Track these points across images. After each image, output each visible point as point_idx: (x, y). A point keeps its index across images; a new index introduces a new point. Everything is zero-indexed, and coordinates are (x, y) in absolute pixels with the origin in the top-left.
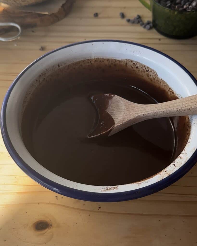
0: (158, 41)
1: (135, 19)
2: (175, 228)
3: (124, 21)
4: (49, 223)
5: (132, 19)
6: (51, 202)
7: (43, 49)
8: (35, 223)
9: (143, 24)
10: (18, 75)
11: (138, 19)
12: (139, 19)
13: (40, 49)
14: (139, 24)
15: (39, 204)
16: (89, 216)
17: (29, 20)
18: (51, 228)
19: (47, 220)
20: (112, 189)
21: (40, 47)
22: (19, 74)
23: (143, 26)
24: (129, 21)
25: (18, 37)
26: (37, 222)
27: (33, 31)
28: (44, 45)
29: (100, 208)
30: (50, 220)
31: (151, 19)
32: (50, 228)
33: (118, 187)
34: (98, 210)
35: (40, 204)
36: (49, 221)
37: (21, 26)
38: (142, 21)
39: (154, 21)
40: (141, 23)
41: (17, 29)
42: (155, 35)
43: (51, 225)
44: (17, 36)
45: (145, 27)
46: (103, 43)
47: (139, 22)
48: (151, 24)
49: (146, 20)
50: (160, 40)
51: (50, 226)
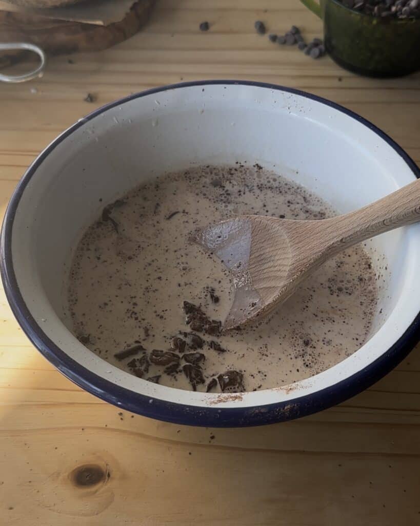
0: (336, 83)
1: (287, 35)
2: (372, 482)
3: (265, 40)
4: (105, 471)
5: (281, 34)
6: (109, 426)
7: (91, 99)
8: (75, 470)
9: (305, 46)
10: (38, 153)
11: (294, 34)
12: (296, 36)
13: (86, 100)
14: (297, 46)
15: (83, 429)
16: (189, 455)
17: (62, 37)
18: (109, 480)
19: (101, 464)
20: (231, 399)
21: (86, 96)
22: (40, 152)
23: (306, 49)
24: (274, 38)
25: (38, 73)
26: (79, 468)
27: (70, 62)
28: (93, 90)
29: (213, 438)
30: (107, 465)
31: (321, 36)
32: (106, 480)
33: (243, 396)
34: (210, 442)
35: (85, 430)
36: (105, 465)
37: (45, 51)
38: (302, 39)
39: (328, 39)
40: (300, 43)
41: (38, 56)
42: (329, 68)
43: (109, 475)
44: (36, 71)
45: (308, 53)
46: (225, 88)
47: (295, 42)
48: (322, 47)
49: (310, 38)
50: (340, 79)
51: (107, 477)
